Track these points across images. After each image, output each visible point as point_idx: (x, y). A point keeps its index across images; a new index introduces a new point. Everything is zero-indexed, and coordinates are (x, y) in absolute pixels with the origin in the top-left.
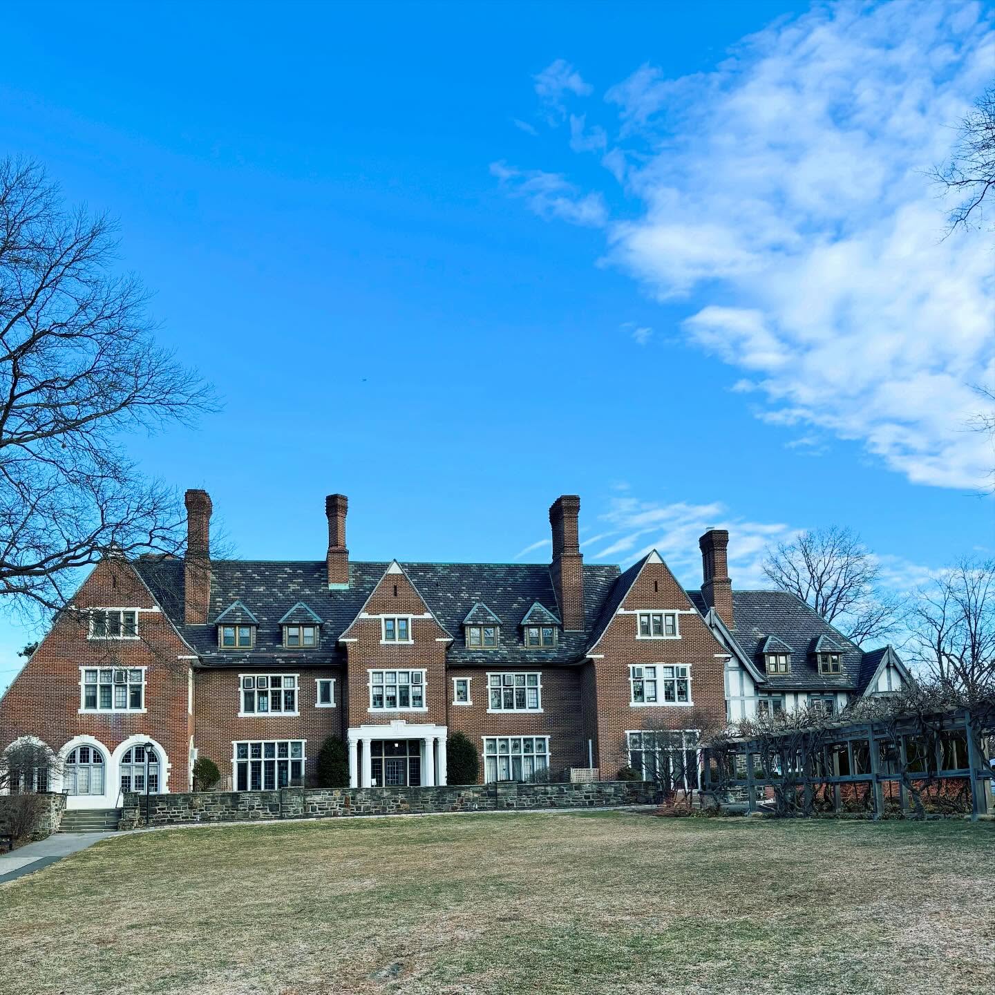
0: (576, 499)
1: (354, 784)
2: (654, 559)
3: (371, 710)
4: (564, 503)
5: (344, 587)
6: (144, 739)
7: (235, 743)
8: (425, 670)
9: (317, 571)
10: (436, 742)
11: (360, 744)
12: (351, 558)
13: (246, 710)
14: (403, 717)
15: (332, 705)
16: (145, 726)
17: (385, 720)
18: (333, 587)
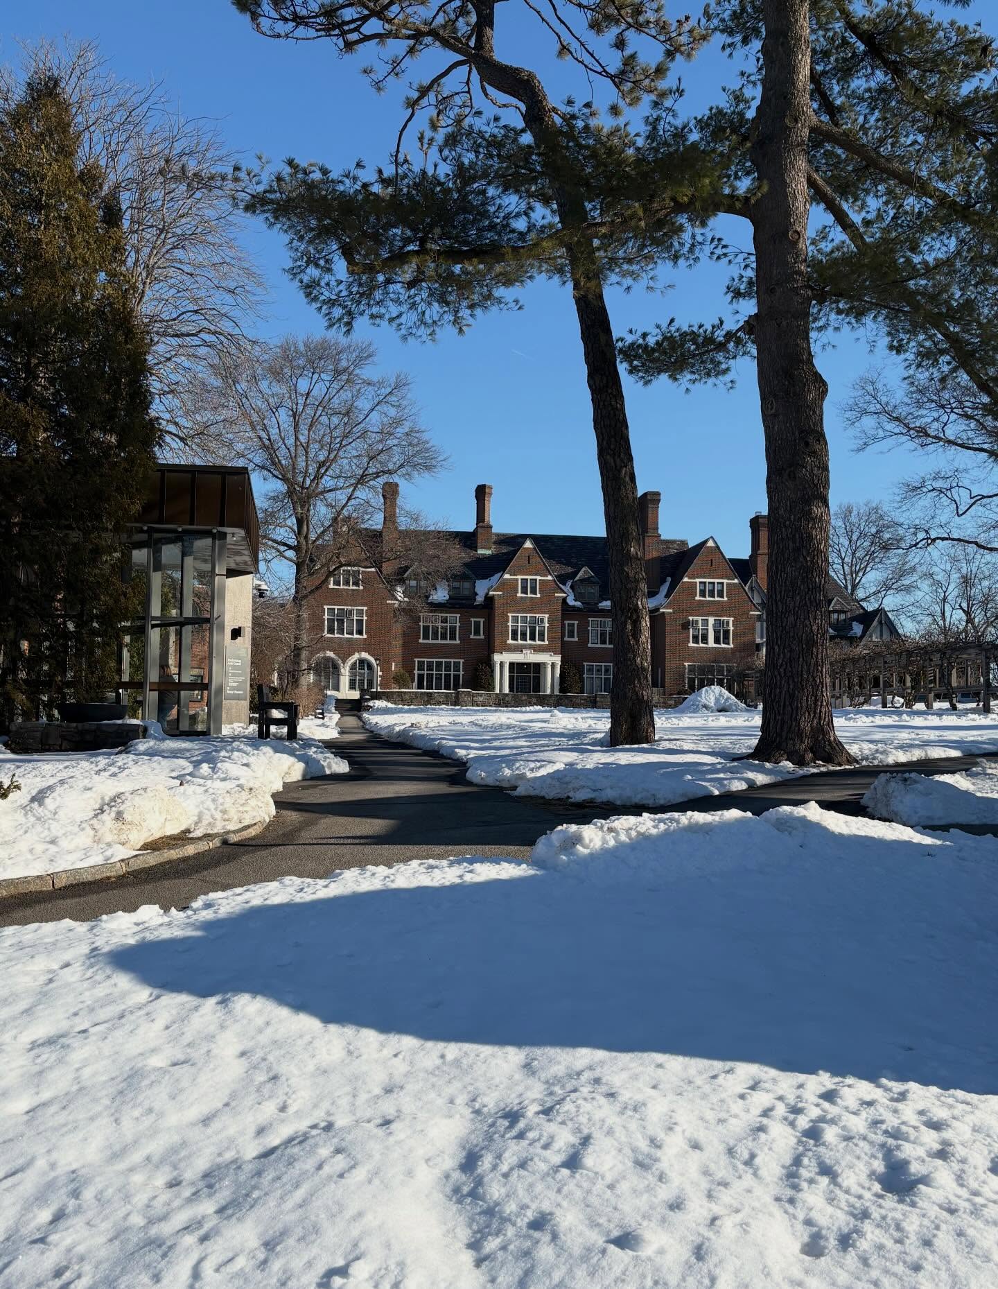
0: (658, 494)
1: (497, 691)
2: (710, 544)
3: (510, 641)
4: (649, 497)
5: (488, 552)
6: (365, 655)
7: (416, 660)
8: (547, 616)
9: (468, 540)
10: (553, 665)
11: (502, 664)
12: (494, 530)
13: (424, 638)
14: (531, 647)
15: (482, 637)
16: (366, 646)
17: (520, 649)
18: (480, 552)
